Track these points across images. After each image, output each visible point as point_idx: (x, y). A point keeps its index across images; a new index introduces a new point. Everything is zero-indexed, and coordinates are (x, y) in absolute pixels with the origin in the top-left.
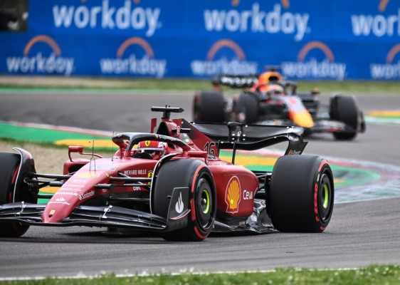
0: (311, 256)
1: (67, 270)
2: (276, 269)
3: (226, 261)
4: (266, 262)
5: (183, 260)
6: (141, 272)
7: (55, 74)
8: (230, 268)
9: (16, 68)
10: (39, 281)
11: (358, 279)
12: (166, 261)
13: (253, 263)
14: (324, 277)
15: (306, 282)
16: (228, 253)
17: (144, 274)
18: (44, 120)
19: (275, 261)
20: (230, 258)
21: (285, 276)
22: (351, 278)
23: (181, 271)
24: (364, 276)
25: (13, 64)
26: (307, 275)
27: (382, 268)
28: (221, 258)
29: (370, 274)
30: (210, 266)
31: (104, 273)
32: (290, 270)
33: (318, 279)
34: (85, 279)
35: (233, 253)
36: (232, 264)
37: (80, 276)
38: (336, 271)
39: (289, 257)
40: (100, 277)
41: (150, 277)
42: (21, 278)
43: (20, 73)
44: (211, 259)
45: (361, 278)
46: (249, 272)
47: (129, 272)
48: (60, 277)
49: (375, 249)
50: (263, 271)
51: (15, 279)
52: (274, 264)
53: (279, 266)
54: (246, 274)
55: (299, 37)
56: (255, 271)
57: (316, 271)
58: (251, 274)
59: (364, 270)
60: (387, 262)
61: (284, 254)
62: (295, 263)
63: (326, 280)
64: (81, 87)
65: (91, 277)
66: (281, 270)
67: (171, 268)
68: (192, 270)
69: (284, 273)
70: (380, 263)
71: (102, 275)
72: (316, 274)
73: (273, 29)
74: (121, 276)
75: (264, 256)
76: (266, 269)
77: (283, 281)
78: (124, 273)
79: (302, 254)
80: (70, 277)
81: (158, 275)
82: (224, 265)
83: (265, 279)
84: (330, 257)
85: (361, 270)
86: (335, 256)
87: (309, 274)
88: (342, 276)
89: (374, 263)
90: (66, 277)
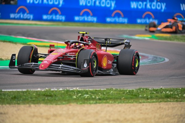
0: (118, 84)
1: (33, 88)
2: (106, 89)
3: (89, 86)
4: (102, 86)
5: (74, 85)
6: (60, 89)
7: (27, 19)
8: (90, 88)
9: (13, 17)
10: (24, 91)
11: (135, 93)
12: (68, 85)
13: (97, 86)
14: (123, 92)
15: (117, 93)
16: (89, 83)
17: (61, 89)
18: (24, 35)
19: (105, 86)
20: (90, 85)
21: (110, 91)
22: (133, 92)
23: (74, 89)
24: (137, 92)
25: (12, 16)
26: (117, 91)
27: (143, 89)
28: (87, 85)
29: (139, 91)
30: (83, 87)
31: (47, 89)
32: (111, 89)
33: (121, 93)
34: (40, 91)
35: (91, 83)
36: (91, 87)
37: (39, 90)
38: (127, 90)
39: (110, 85)
40: (46, 90)
41: (63, 91)
42: (18, 90)
43: (14, 19)
44: (83, 85)
45: (136, 92)
46: (97, 89)
47: (56, 89)
48: (31, 90)
49: (140, 83)
50: (102, 89)
51: (16, 90)
52: (105, 87)
53: (107, 88)
54: (96, 90)
55: (112, 8)
56: (99, 89)
57: (120, 90)
58: (98, 90)
59: (137, 90)
60: (145, 87)
61: (108, 84)
62: (113, 87)
63: (124, 93)
64: (36, 24)
65: (43, 90)
66: (108, 89)
67: (70, 88)
68: (78, 88)
69: (109, 90)
70: (143, 87)
71: (46, 89)
72: (120, 91)
73: (103, 5)
74: (53, 90)
75: (102, 84)
76: (103, 89)
77: (109, 93)
78: (54, 89)
79: (115, 84)
80: (35, 90)
81: (66, 90)
82: (88, 87)
83: (103, 92)
84: (125, 85)
85: (136, 90)
86: (126, 85)
87: (118, 91)
88: (129, 91)
89: (140, 87)
90: (34, 90)
